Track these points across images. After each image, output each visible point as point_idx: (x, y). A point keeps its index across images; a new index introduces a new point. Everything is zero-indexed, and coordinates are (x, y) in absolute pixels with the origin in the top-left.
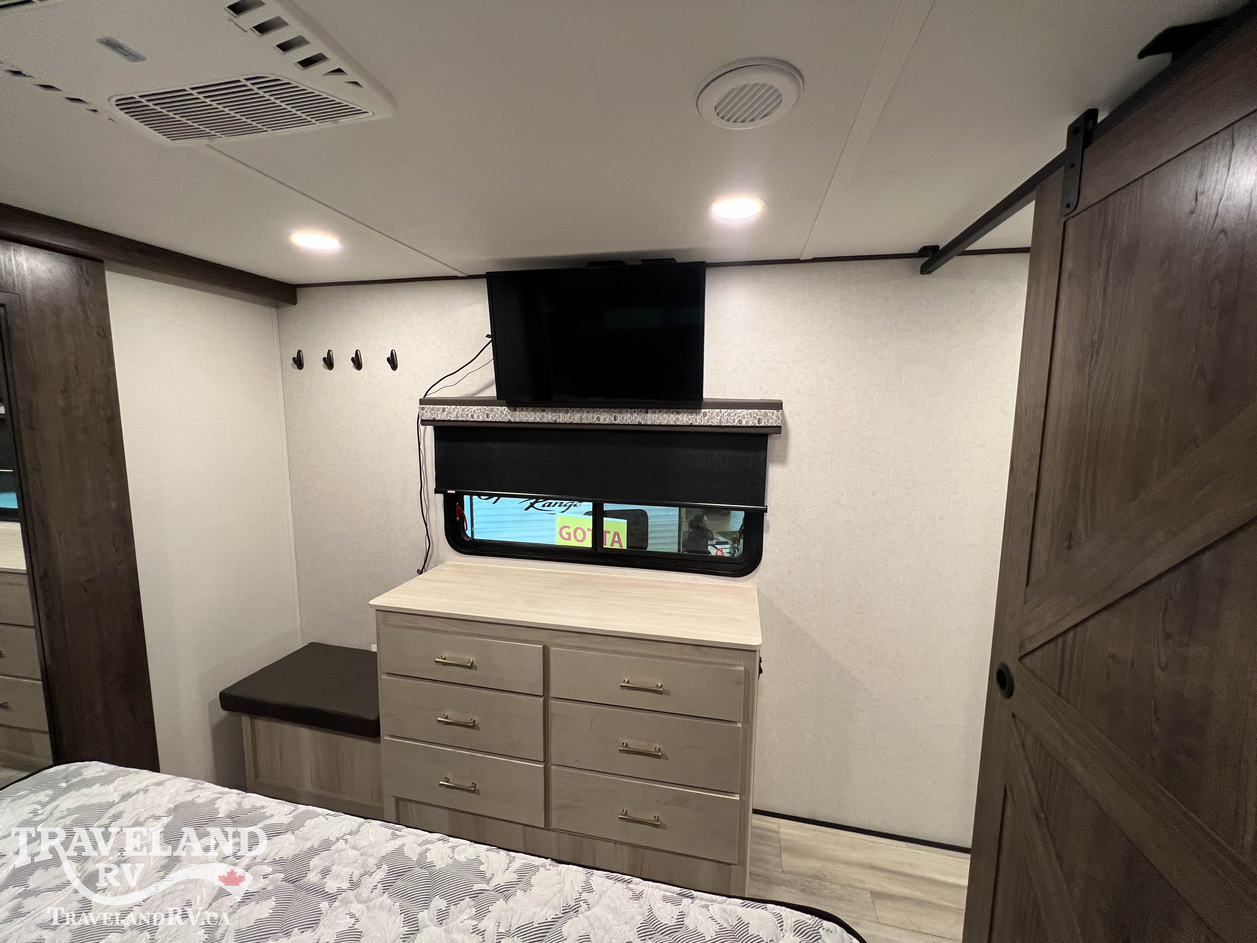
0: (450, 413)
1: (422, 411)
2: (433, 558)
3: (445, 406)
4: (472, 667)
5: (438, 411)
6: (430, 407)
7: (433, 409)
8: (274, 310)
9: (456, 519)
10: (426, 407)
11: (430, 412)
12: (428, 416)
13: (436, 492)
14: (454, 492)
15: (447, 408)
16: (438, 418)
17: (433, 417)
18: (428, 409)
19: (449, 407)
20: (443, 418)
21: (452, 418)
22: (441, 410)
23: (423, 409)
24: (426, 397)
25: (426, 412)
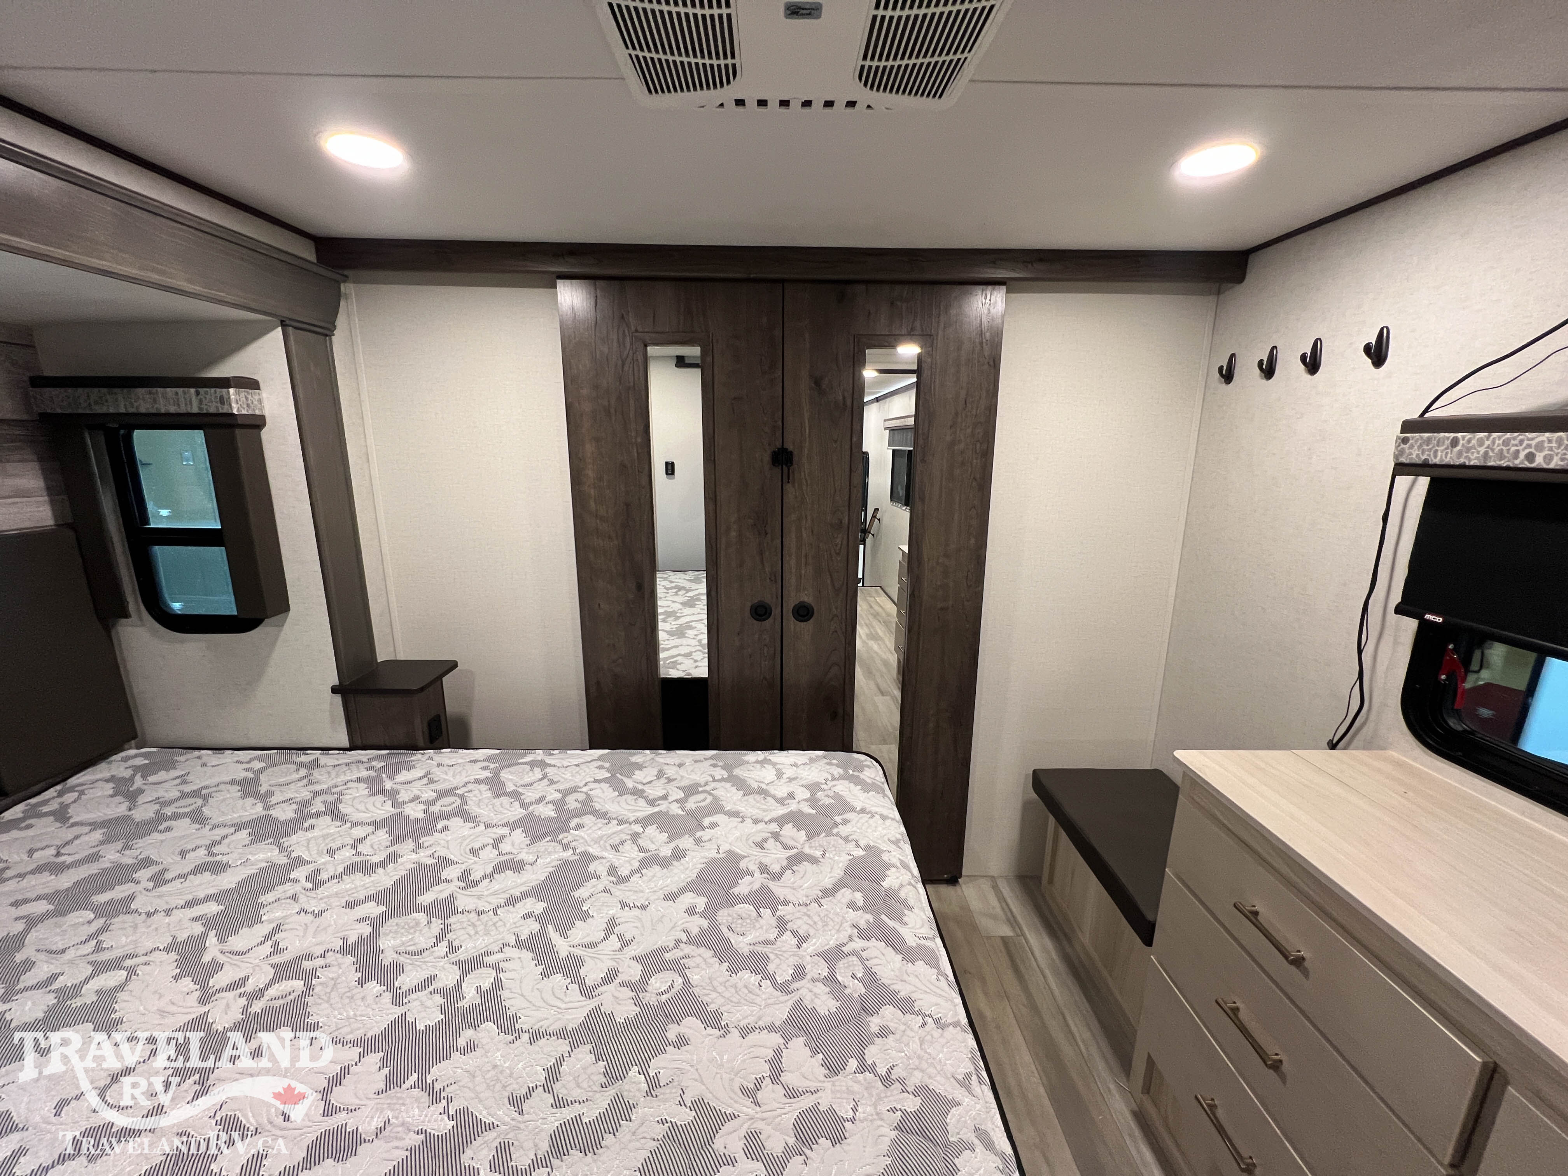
0: (1468, 450)
1: (1402, 446)
2: (1364, 730)
3: (1459, 435)
4: (1298, 962)
5: (1438, 446)
6: (1422, 438)
7: (1429, 439)
8: (1212, 299)
9: (1437, 676)
10: (1413, 438)
11: (1419, 447)
12: (1414, 455)
13: (1400, 610)
14: (1439, 620)
15: (1463, 438)
16: (1437, 461)
17: (1423, 458)
18: (1416, 441)
19: (1468, 436)
20: (1447, 460)
21: (1470, 460)
22: (1447, 442)
23: (1405, 441)
24: (1427, 415)
25: (1412, 447)
